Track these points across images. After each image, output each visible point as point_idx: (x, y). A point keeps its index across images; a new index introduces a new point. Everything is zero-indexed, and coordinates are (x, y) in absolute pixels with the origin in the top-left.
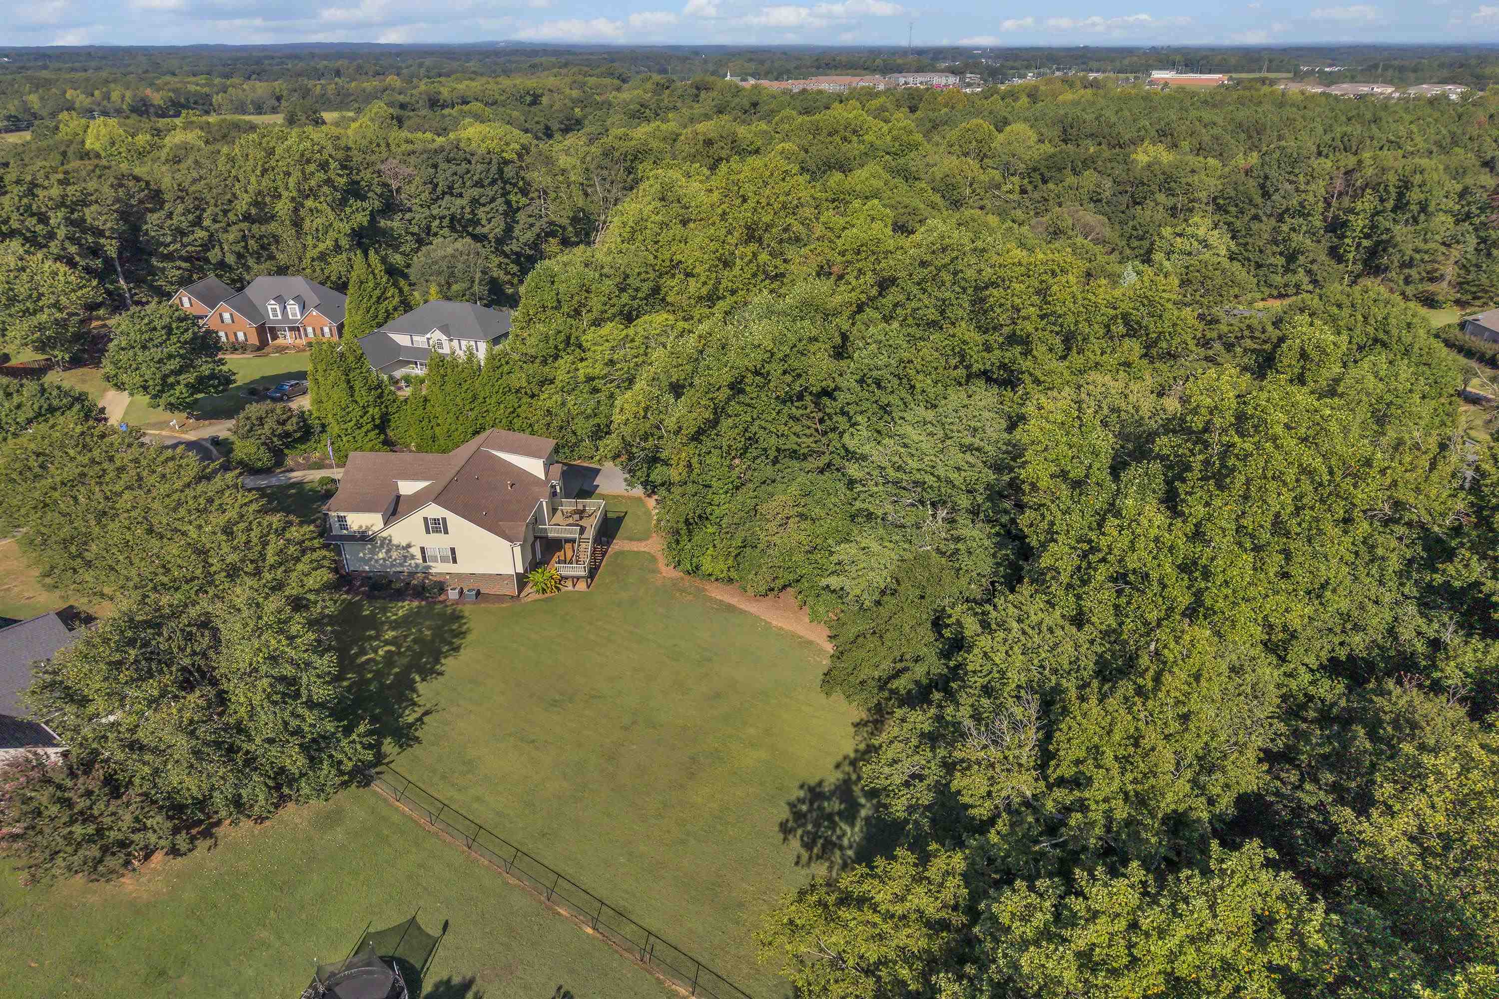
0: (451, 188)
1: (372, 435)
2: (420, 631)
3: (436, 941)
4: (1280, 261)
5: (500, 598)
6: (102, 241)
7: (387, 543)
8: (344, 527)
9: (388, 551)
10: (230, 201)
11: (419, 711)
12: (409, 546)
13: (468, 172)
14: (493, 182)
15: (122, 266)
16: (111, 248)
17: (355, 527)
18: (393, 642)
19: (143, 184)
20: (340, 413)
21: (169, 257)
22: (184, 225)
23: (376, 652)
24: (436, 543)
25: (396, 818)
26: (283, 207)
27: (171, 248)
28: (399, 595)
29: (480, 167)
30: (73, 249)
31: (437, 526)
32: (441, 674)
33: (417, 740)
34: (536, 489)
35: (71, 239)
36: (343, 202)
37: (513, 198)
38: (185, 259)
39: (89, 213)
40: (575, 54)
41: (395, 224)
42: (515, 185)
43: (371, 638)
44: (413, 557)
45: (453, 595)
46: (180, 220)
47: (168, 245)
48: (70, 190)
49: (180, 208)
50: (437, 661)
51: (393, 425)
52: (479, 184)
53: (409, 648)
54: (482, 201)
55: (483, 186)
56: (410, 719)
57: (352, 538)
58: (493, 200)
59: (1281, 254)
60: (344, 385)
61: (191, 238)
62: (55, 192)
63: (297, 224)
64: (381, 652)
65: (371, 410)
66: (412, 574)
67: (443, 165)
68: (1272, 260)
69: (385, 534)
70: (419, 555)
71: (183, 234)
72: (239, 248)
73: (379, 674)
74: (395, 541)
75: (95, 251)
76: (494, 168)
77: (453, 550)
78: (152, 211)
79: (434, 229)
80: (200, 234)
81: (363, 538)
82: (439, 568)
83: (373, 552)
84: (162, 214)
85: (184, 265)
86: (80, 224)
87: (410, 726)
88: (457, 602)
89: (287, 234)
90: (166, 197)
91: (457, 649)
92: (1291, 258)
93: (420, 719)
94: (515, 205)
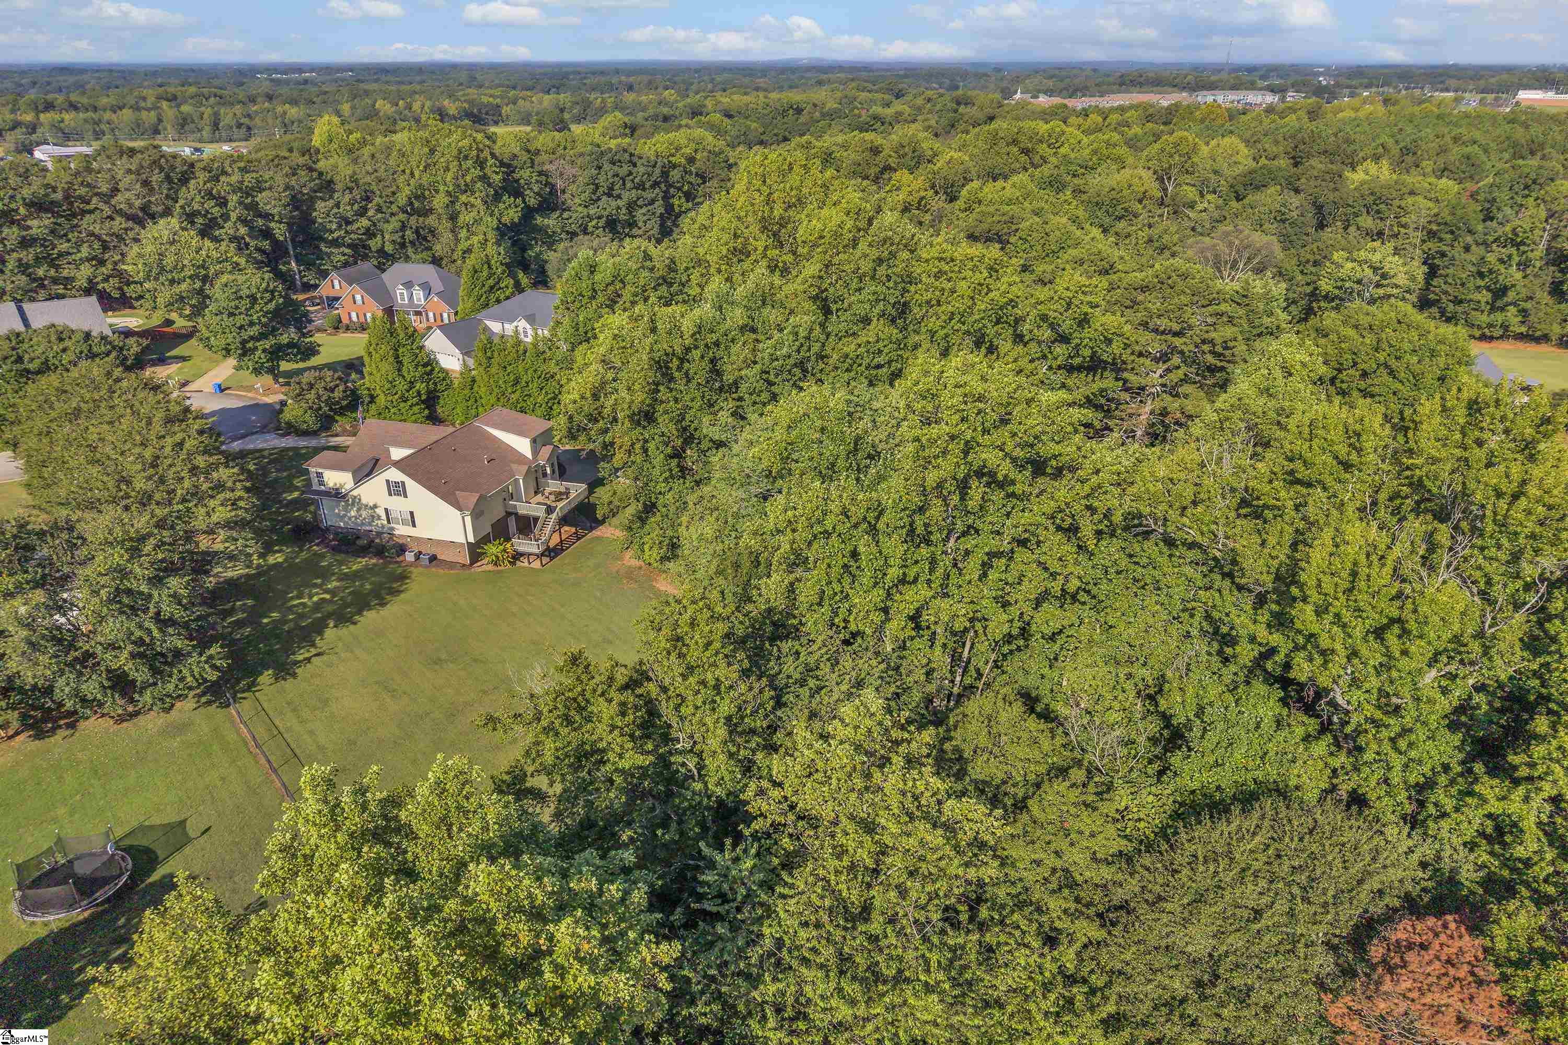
0: (611, 189)
1: (416, 409)
2: (362, 585)
3: (188, 840)
4: (1484, 297)
5: (451, 565)
6: (272, 225)
7: (356, 501)
8: (321, 483)
9: (359, 510)
10: (394, 193)
11: (313, 651)
12: (375, 506)
13: (630, 174)
14: (656, 184)
15: (295, 248)
16: (280, 231)
17: (331, 485)
18: (333, 592)
19: (315, 175)
20: (387, 386)
21: (335, 243)
22: (349, 214)
23: (311, 597)
24: (397, 505)
25: (231, 737)
26: (439, 201)
27: (336, 235)
28: (363, 551)
29: (642, 170)
30: (243, 230)
31: (396, 489)
32: (355, 623)
33: (294, 675)
34: (514, 467)
35: (245, 222)
36: (497, 197)
37: (676, 202)
38: (349, 246)
39: (261, 198)
40: (871, 71)
41: (550, 222)
42: (679, 189)
43: (315, 586)
44: (379, 518)
45: (410, 557)
46: (347, 211)
47: (332, 232)
48: (248, 177)
49: (347, 197)
50: (360, 612)
51: (441, 402)
52: (641, 186)
53: (342, 599)
54: (640, 203)
55: (644, 189)
56: (300, 658)
57: (327, 494)
58: (652, 202)
59: (1488, 289)
60: (391, 359)
61: (355, 226)
62: (234, 179)
63: (453, 218)
64: (315, 599)
65: (418, 385)
66: (379, 534)
67: (607, 167)
68: (1477, 296)
69: (355, 493)
70: (384, 517)
71: (348, 223)
72: (397, 237)
73: (302, 616)
74: (364, 501)
75: (267, 234)
76: (658, 171)
77: (412, 513)
78: (322, 199)
79: (590, 229)
80: (364, 222)
81: (337, 494)
82: (402, 530)
83: (346, 509)
84: (331, 203)
85: (347, 251)
86: (253, 207)
87: (296, 663)
88: (411, 565)
89: (444, 227)
90: (337, 187)
91: (383, 604)
92: (1500, 292)
93: (308, 660)
94: (677, 209)
